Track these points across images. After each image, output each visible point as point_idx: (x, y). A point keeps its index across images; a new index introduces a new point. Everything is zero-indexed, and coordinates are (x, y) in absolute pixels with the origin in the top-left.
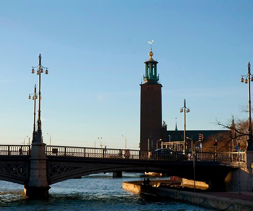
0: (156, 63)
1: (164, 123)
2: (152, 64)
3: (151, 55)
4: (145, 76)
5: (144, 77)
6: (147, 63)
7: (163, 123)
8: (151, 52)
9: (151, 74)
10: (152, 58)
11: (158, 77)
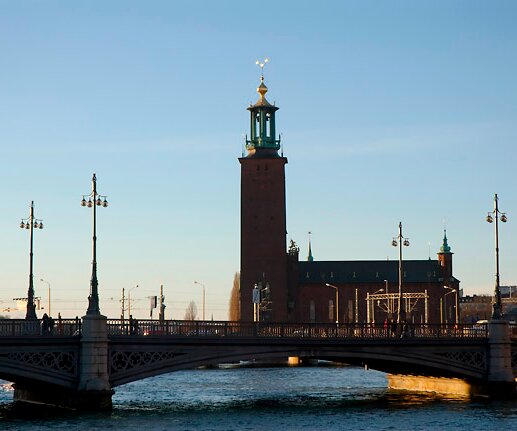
0: (272, 110)
1: (293, 245)
2: (264, 112)
3: (263, 93)
4: (249, 139)
5: (247, 142)
6: (254, 110)
7: (289, 244)
8: (263, 85)
9: (263, 134)
10: (264, 99)
11: (279, 142)
